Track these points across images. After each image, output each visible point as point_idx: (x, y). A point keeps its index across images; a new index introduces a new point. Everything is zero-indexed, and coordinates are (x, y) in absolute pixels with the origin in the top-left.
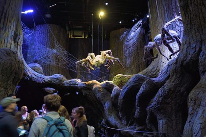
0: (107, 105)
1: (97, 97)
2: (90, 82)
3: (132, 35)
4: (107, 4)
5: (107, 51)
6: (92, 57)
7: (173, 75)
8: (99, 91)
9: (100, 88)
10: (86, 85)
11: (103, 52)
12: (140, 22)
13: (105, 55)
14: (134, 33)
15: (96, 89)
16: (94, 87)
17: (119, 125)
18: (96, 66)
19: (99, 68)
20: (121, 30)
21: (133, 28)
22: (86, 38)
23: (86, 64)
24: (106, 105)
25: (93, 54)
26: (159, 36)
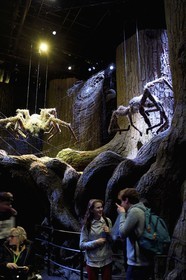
0: (56, 195)
1: (38, 182)
2: (25, 157)
3: (87, 91)
4: (54, 33)
5: (51, 110)
6: (24, 116)
7: (162, 157)
8: (42, 173)
9: (43, 167)
10: (19, 161)
11: (45, 111)
12: (102, 74)
13: (48, 116)
14: (91, 89)
15: (36, 168)
16: (33, 165)
17: (76, 227)
18: (32, 131)
19: (37, 135)
20: (69, 80)
21: (90, 81)
22: (7, 82)
23: (13, 126)
24: (54, 195)
25: (26, 111)
26: (138, 99)
